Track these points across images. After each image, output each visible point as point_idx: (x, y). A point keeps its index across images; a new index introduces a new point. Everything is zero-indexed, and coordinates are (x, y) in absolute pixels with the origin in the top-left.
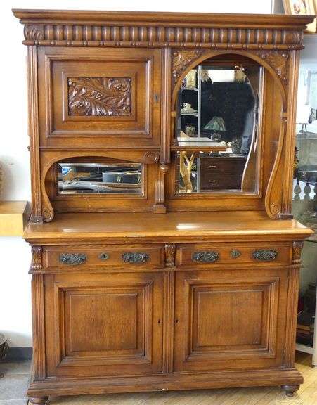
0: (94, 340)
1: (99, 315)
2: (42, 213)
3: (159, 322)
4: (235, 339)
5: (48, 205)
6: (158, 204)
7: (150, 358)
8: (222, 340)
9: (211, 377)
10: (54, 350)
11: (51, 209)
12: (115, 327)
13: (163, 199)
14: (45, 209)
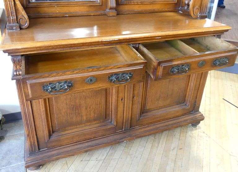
0: (74, 119)
1: (77, 101)
2: (17, 20)
3: (122, 100)
4: (168, 102)
5: (23, 13)
6: (111, 9)
7: (115, 124)
8: (161, 103)
9: (154, 127)
10: (43, 132)
11: (26, 16)
12: (90, 108)
13: (114, 5)
14: (19, 17)
